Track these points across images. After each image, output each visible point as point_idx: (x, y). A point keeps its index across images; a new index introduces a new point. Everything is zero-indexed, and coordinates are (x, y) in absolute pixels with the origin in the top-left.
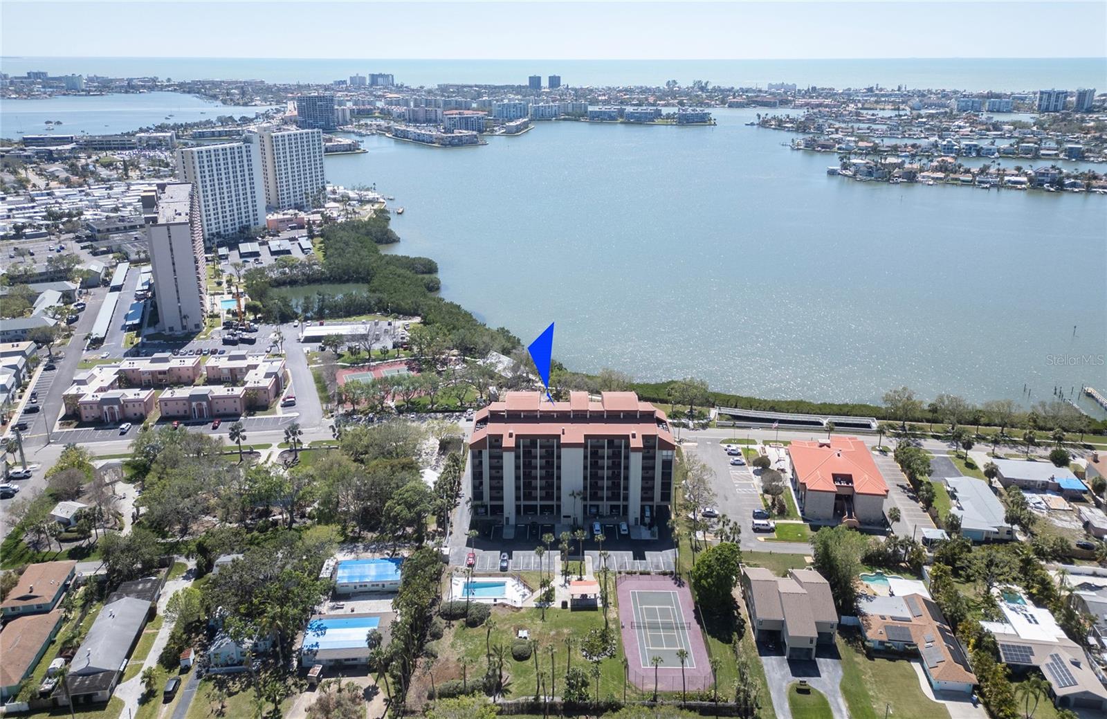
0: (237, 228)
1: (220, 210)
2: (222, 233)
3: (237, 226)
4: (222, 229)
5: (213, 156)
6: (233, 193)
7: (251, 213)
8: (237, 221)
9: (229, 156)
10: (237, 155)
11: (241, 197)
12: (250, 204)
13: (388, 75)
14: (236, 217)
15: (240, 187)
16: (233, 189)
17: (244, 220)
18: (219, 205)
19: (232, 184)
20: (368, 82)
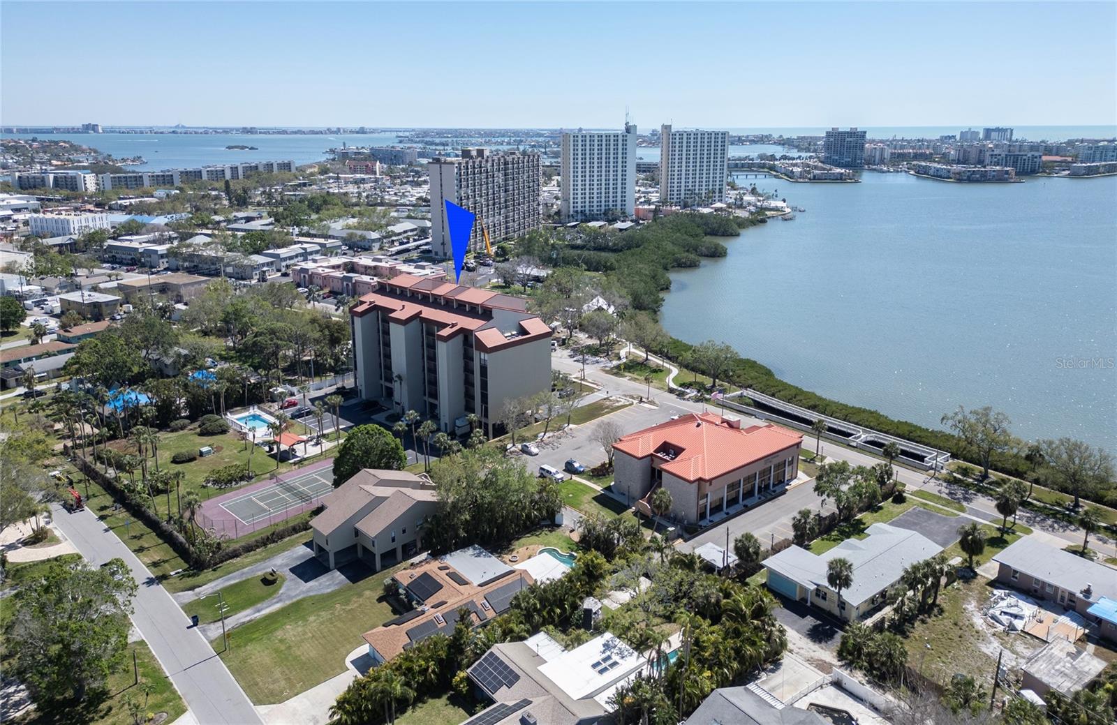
0: (603, 211)
1: (587, 191)
2: (587, 212)
3: (603, 208)
4: (587, 208)
5: (588, 141)
6: (603, 178)
7: (619, 198)
8: (603, 203)
9: (604, 143)
10: (612, 143)
11: (611, 182)
12: (619, 190)
13: (1007, 130)
14: (603, 199)
15: (611, 173)
16: (603, 173)
17: (611, 203)
18: (587, 187)
19: (604, 169)
20: (981, 136)
